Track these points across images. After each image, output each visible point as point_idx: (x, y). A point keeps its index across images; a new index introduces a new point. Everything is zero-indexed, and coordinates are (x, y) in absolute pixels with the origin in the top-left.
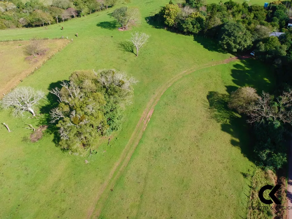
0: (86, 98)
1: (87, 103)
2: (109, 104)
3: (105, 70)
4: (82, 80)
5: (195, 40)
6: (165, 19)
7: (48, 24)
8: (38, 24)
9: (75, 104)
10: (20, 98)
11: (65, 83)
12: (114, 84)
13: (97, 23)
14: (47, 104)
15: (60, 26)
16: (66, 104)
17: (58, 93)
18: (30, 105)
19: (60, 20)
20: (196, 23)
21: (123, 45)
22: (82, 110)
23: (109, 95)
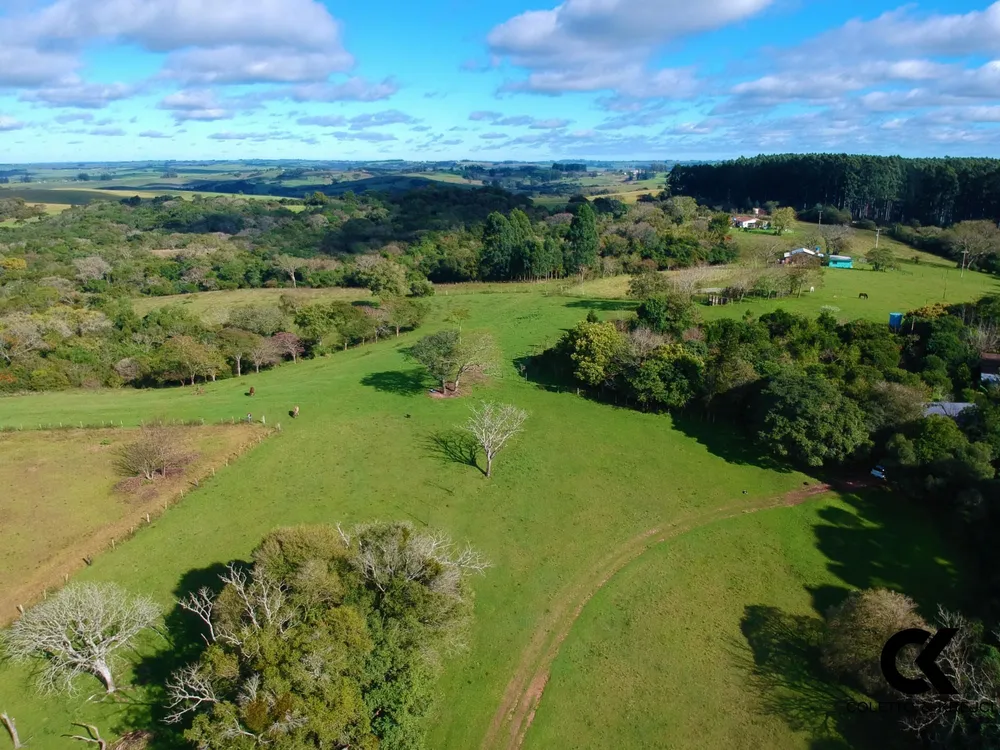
0: (304, 627)
1: (304, 648)
2: (384, 653)
3: (378, 524)
4: (296, 560)
5: (677, 426)
6: (577, 362)
7: (209, 378)
8: (174, 378)
9: (261, 650)
10: (74, 623)
11: (238, 571)
12: (405, 573)
13: (363, 375)
14: (160, 648)
15: (244, 384)
16: (229, 650)
17: (207, 609)
18: (103, 649)
19: (247, 367)
20: (676, 375)
21: (443, 442)
22: (284, 675)
23: (388, 615)
